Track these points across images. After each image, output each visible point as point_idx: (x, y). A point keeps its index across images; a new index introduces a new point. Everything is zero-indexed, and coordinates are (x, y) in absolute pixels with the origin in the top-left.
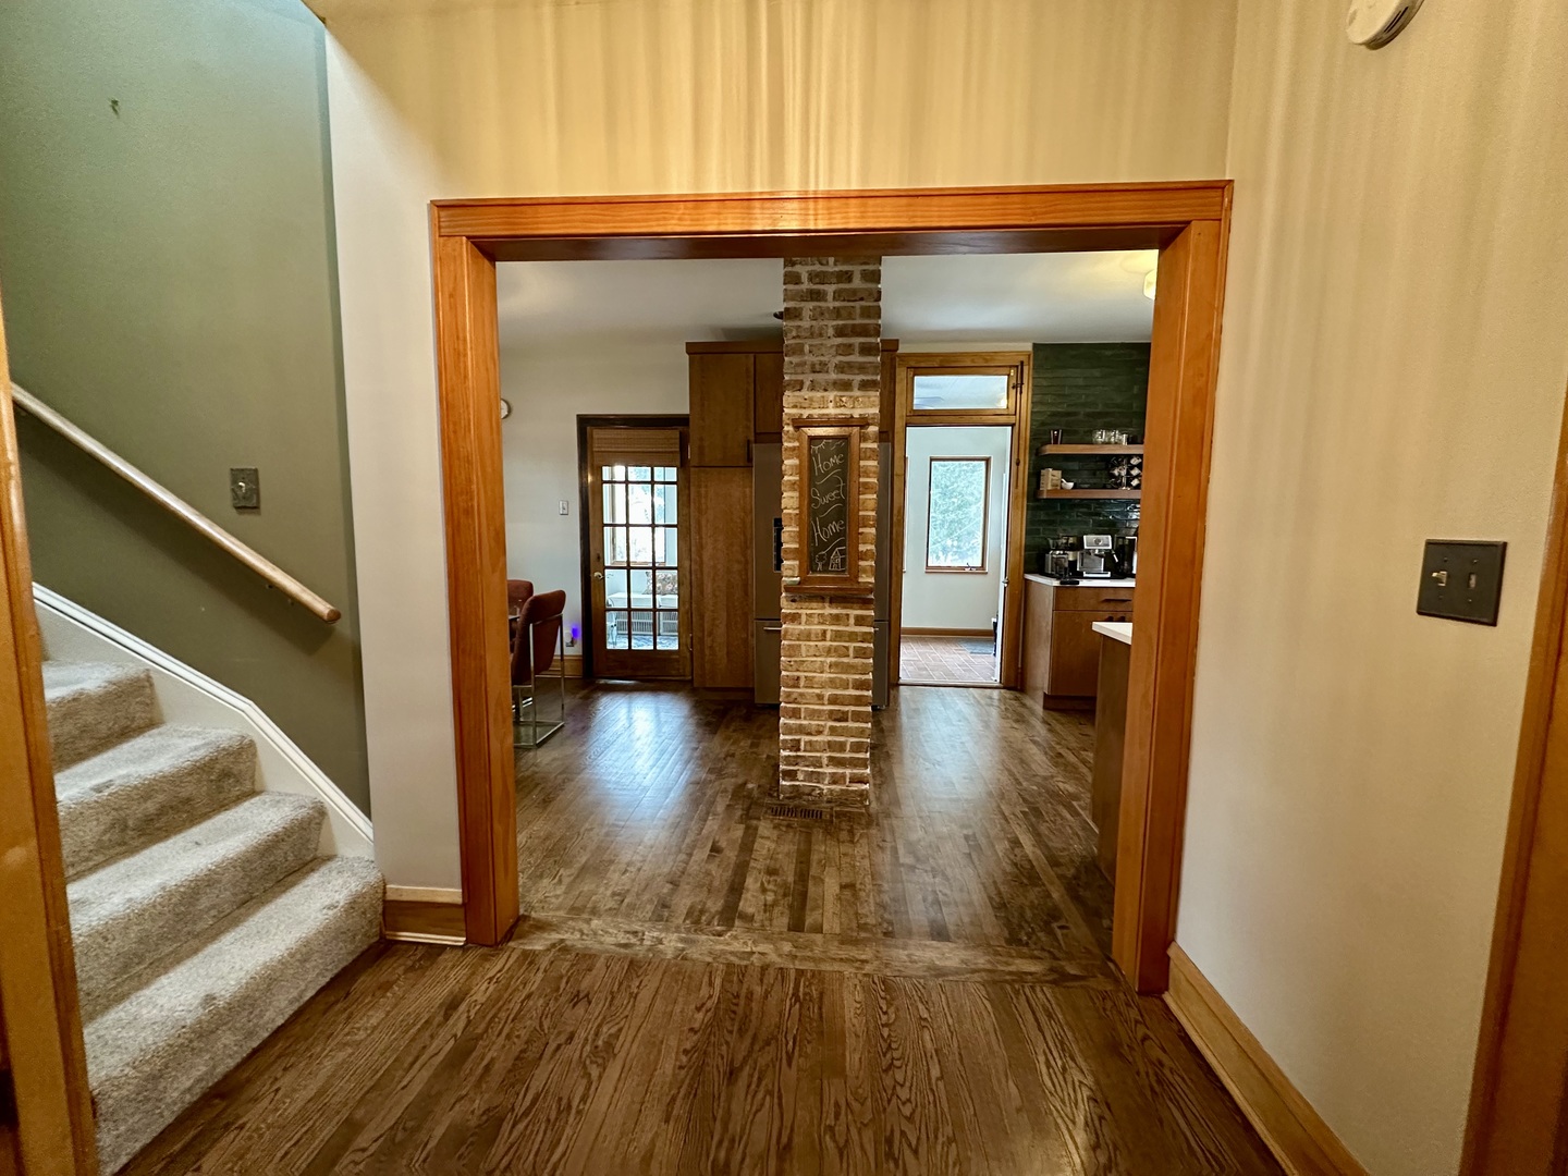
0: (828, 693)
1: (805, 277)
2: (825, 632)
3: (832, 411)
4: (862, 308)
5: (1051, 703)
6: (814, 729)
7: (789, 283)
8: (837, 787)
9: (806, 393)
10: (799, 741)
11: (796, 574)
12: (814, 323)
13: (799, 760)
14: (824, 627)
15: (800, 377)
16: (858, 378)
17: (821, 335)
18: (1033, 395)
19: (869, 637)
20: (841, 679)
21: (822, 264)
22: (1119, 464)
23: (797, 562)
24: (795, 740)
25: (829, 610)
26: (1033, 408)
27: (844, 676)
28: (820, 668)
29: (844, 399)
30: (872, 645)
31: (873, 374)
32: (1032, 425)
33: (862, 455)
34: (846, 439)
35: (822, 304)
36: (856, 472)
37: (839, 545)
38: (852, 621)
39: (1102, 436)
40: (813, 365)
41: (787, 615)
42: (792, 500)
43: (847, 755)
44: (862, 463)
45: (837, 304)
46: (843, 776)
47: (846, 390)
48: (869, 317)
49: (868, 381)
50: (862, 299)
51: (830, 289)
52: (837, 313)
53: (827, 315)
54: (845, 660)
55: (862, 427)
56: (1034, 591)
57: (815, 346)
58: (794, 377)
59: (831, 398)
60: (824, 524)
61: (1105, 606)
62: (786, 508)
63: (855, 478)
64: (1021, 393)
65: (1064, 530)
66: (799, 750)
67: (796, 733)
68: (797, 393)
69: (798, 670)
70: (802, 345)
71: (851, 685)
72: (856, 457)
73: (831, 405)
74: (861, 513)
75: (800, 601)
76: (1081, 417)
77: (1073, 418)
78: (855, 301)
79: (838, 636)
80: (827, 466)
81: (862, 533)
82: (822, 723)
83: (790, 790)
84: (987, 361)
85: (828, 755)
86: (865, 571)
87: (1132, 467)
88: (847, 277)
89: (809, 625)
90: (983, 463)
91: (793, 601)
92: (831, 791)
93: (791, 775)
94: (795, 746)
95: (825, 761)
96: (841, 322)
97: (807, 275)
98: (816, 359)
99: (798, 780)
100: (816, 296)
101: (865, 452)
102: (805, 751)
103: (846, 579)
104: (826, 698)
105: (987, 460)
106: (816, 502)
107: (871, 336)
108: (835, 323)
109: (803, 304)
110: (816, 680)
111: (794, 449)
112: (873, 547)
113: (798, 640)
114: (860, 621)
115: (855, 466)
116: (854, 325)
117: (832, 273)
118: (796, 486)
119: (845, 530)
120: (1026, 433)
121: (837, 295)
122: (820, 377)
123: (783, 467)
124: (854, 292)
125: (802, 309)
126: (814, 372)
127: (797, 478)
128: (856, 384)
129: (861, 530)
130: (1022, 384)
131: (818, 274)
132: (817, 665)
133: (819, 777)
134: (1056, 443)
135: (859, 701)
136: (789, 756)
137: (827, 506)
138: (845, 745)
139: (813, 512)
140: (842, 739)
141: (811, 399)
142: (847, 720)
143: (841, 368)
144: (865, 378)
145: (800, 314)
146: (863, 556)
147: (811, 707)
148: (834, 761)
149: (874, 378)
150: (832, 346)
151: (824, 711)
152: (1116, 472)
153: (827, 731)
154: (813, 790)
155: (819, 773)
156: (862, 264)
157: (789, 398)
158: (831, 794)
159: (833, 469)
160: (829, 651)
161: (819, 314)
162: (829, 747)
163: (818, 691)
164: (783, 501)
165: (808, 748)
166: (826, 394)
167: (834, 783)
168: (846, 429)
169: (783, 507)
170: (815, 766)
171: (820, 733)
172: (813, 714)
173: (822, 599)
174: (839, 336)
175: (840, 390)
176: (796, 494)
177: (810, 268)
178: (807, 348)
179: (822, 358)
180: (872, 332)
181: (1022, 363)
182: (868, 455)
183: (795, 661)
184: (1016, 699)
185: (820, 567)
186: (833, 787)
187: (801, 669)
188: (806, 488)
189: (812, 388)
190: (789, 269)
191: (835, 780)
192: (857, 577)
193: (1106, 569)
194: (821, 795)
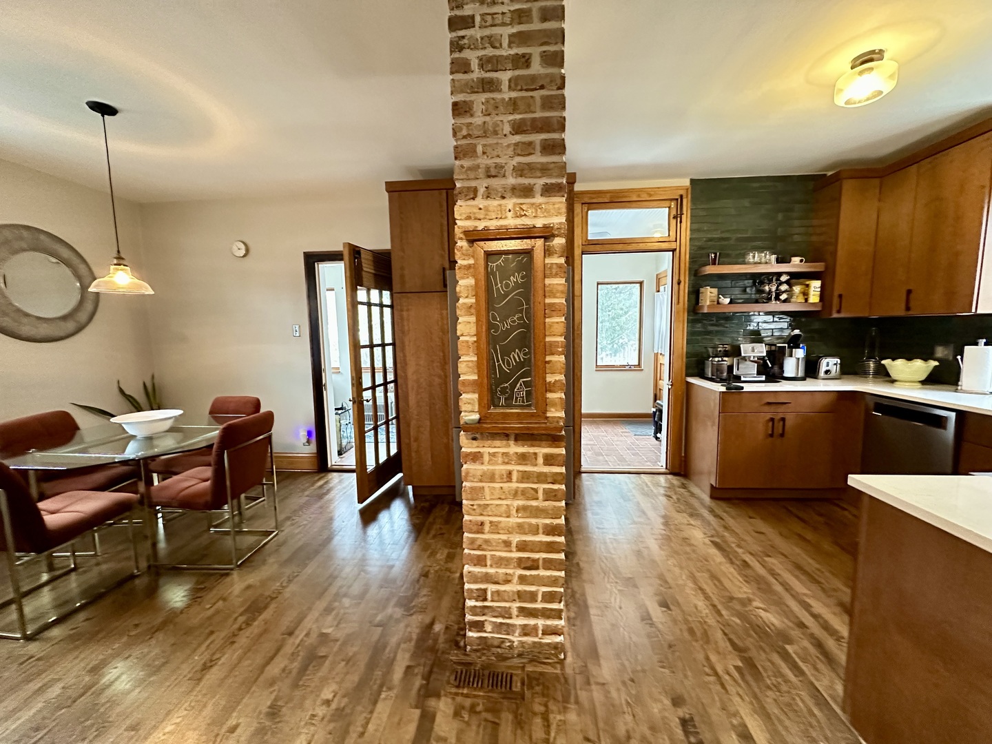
0: (516, 539)
1: (475, 64)
2: (510, 473)
3: (511, 222)
4: (543, 98)
5: (718, 494)
6: (501, 578)
7: (457, 72)
8: (529, 639)
9: (480, 202)
10: (485, 591)
11: (476, 408)
12: (487, 119)
13: (486, 611)
14: (509, 467)
15: (473, 184)
16: (540, 182)
17: (495, 133)
18: (691, 223)
19: (560, 478)
20: (530, 525)
21: (494, 47)
22: (770, 282)
23: (476, 396)
24: (480, 589)
25: (515, 449)
26: (691, 234)
27: (534, 521)
28: (506, 512)
29: (524, 207)
30: (563, 487)
31: (558, 176)
32: (690, 250)
33: (548, 272)
34: (528, 253)
35: (497, 96)
36: (541, 292)
37: (522, 376)
38: (540, 460)
39: (754, 257)
40: (488, 169)
41: (468, 455)
42: (468, 326)
43: (539, 605)
44: (547, 281)
45: (514, 94)
46: (535, 628)
47: (526, 196)
48: (551, 108)
49: (552, 184)
50: (542, 87)
51: (505, 77)
52: (514, 105)
53: (501, 108)
54: (534, 503)
55: (546, 238)
56: (694, 393)
57: (490, 145)
58: (467, 184)
59: (510, 206)
60: (506, 352)
61: (767, 408)
62: (462, 335)
63: (539, 298)
64: (681, 222)
65: (719, 339)
66: (485, 599)
67: (482, 582)
68: (471, 202)
69: (482, 515)
70: (475, 146)
71: (541, 531)
72: (539, 274)
73: (510, 215)
74: (548, 339)
75: (482, 439)
76: (732, 242)
77: (726, 243)
78: (536, 89)
79: (525, 477)
80: (507, 285)
81: (549, 362)
82: (510, 571)
83: (478, 642)
84: (650, 195)
85: (518, 604)
86: (554, 405)
87: (781, 283)
88: (525, 61)
89: (492, 464)
90: (638, 285)
91: (474, 439)
92: (522, 643)
93: (479, 626)
94: (482, 595)
95: (515, 612)
96: (518, 117)
97: (477, 61)
98: (490, 162)
99: (485, 632)
100: (488, 86)
101: (551, 268)
102: (492, 601)
103: (532, 415)
104: (514, 545)
105: (641, 283)
106: (496, 328)
107: (554, 131)
108: (511, 117)
109: (473, 97)
110: (502, 525)
111: (469, 267)
112: (562, 377)
113: (481, 481)
114: (549, 460)
115: (539, 285)
116: (534, 120)
117: (507, 58)
118: (473, 311)
119: (530, 359)
120: (686, 258)
121: (514, 84)
122: (495, 183)
123: (458, 289)
124: (533, 78)
125: (472, 102)
126: (489, 177)
127: (473, 300)
128: (538, 189)
129: (548, 358)
130: (682, 214)
131: (489, 60)
132: (504, 508)
133: (509, 629)
134: (714, 263)
135: (550, 547)
136: (475, 606)
137: (508, 332)
138: (537, 595)
139: (492, 340)
140: (533, 588)
141: (487, 209)
142: (537, 568)
143: (520, 171)
144: (549, 181)
145: (471, 109)
146: (550, 388)
147: (498, 554)
148: (524, 612)
149: (559, 181)
150: (508, 146)
151: (511, 559)
152: (767, 288)
153: (515, 579)
154: (503, 642)
155: (508, 625)
156: (542, 44)
157: (461, 209)
158: (523, 647)
159: (514, 289)
160: (515, 494)
161: (493, 108)
162: (519, 597)
163: (504, 537)
164: (459, 327)
165: (496, 598)
166: (503, 202)
167: (526, 635)
168: (528, 241)
169: (459, 333)
170: (504, 617)
171: (508, 582)
172: (500, 562)
173: (507, 436)
174: (517, 133)
175: (520, 197)
176: (473, 319)
177: (481, 53)
178: (480, 149)
179: (498, 160)
180: (556, 126)
181: (681, 196)
182: (554, 271)
183: (479, 505)
184: (684, 486)
185: (502, 401)
186: (525, 639)
187: (485, 513)
188: (483, 312)
189: (488, 196)
190: (457, 55)
191: (526, 631)
192: (545, 412)
193: (759, 373)
194: (511, 647)
